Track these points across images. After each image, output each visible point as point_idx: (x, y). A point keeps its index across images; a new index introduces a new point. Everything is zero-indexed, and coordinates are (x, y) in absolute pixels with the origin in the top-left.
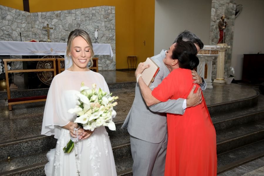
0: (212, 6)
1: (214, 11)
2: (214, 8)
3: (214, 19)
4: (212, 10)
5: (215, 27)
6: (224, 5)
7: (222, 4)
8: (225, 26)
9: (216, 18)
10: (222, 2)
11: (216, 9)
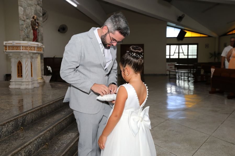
0: (19, 4)
1: (21, 9)
2: (21, 6)
3: (23, 18)
4: (19, 8)
5: (25, 26)
6: (32, 5)
7: (30, 4)
8: (38, 26)
9: (25, 17)
10: (30, 2)
11: (24, 8)
